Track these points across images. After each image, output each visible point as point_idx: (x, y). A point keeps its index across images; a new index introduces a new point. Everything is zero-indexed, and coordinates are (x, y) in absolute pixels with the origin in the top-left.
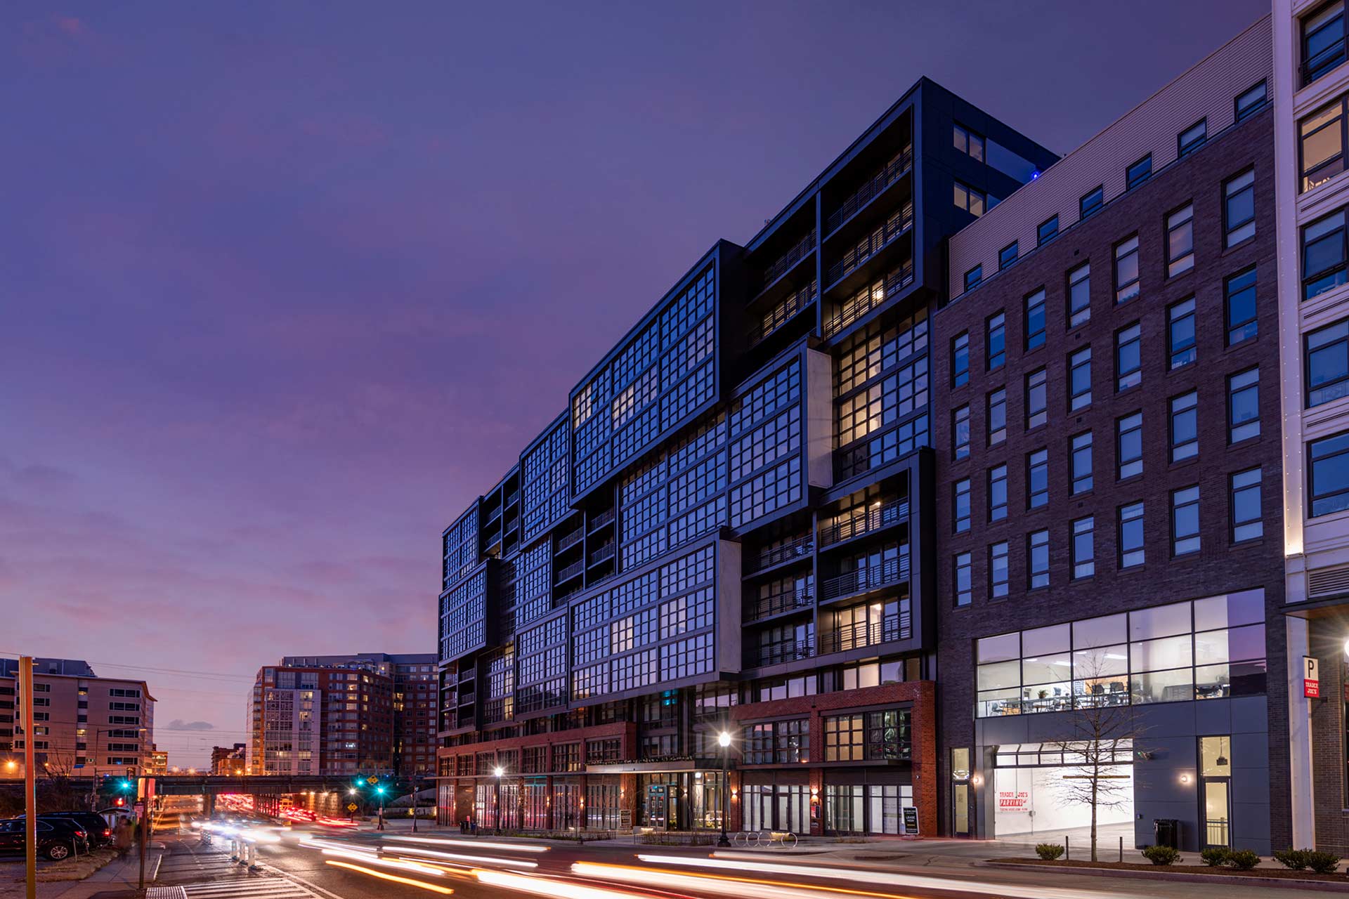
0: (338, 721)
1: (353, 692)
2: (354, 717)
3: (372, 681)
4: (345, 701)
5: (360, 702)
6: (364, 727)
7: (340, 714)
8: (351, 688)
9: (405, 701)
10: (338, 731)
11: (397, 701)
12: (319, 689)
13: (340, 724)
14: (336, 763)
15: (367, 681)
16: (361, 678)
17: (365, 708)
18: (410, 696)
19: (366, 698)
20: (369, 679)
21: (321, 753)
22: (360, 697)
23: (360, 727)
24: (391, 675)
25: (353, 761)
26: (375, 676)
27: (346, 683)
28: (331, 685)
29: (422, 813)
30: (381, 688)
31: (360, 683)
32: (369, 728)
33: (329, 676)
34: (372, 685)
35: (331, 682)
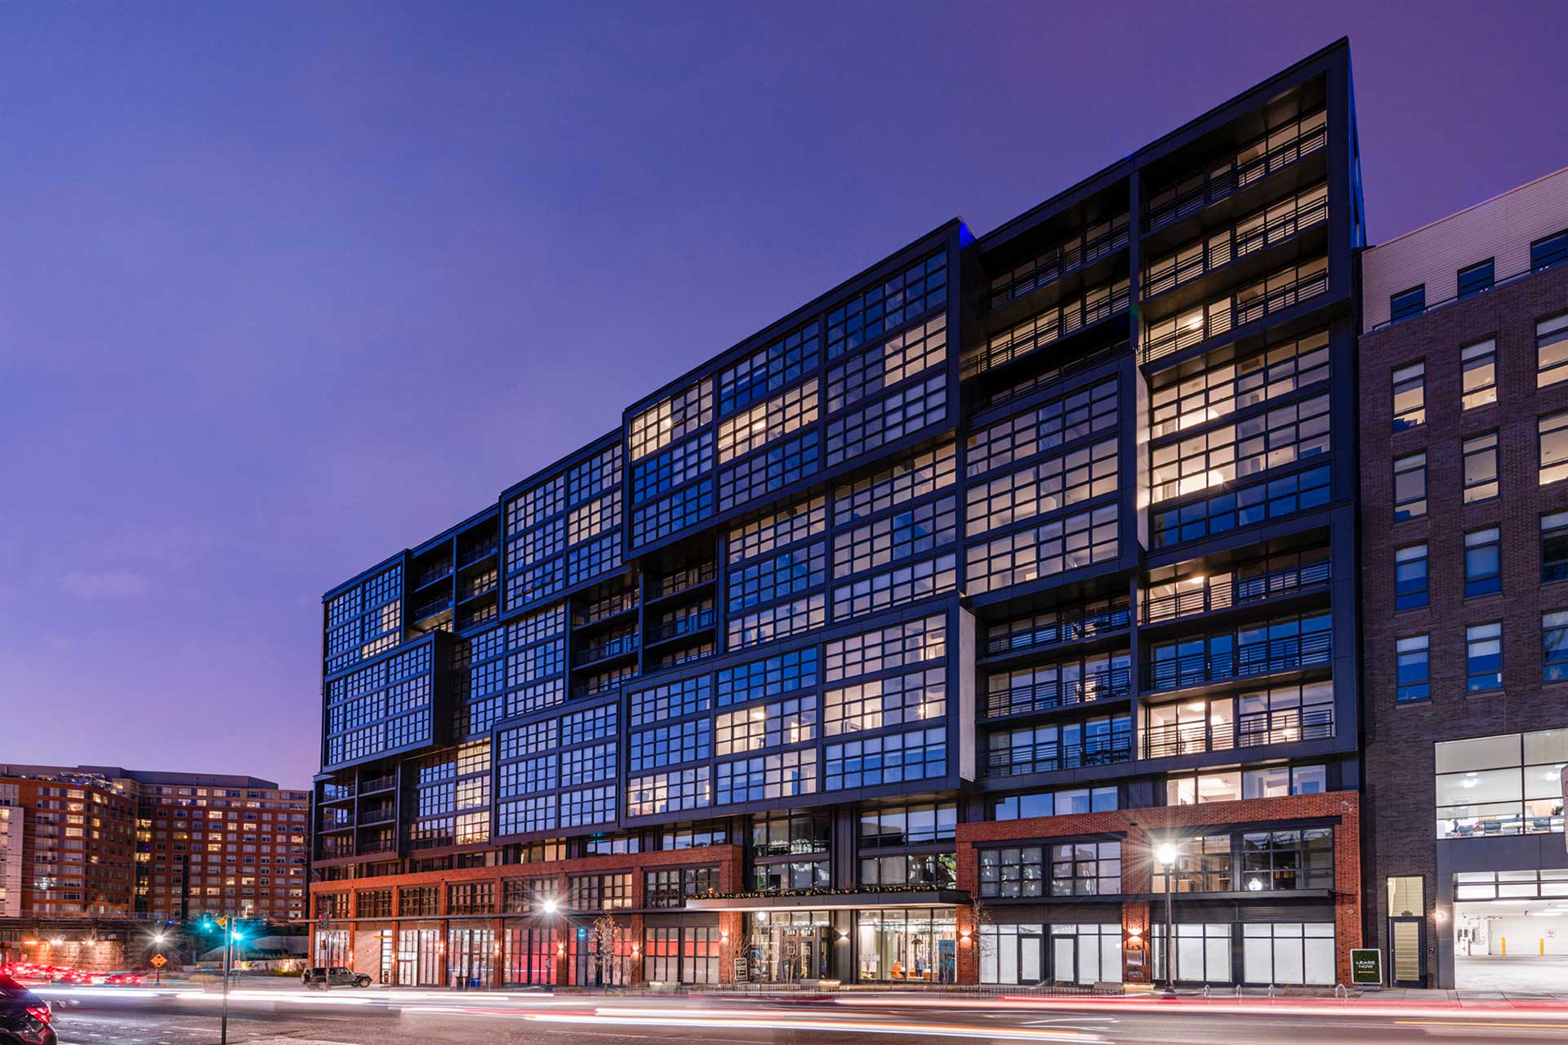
0: (51, 850)
1: (78, 813)
2: (78, 845)
3: (106, 802)
4: (63, 824)
5: (88, 828)
6: (94, 859)
7: (56, 841)
8: (73, 807)
9: (153, 829)
10: (50, 863)
11: (141, 828)
12: (20, 806)
13: (56, 854)
14: (48, 906)
15: (98, 800)
16: (89, 796)
17: (96, 835)
18: (161, 823)
19: (97, 823)
20: (102, 798)
21: (23, 892)
22: (88, 820)
23: (88, 857)
24: (133, 796)
25: (76, 903)
26: (109, 795)
27: (64, 801)
28: (40, 802)
29: (263, 967)
30: (120, 811)
31: (89, 804)
32: (101, 862)
33: (37, 791)
34: (105, 806)
35: (40, 797)
